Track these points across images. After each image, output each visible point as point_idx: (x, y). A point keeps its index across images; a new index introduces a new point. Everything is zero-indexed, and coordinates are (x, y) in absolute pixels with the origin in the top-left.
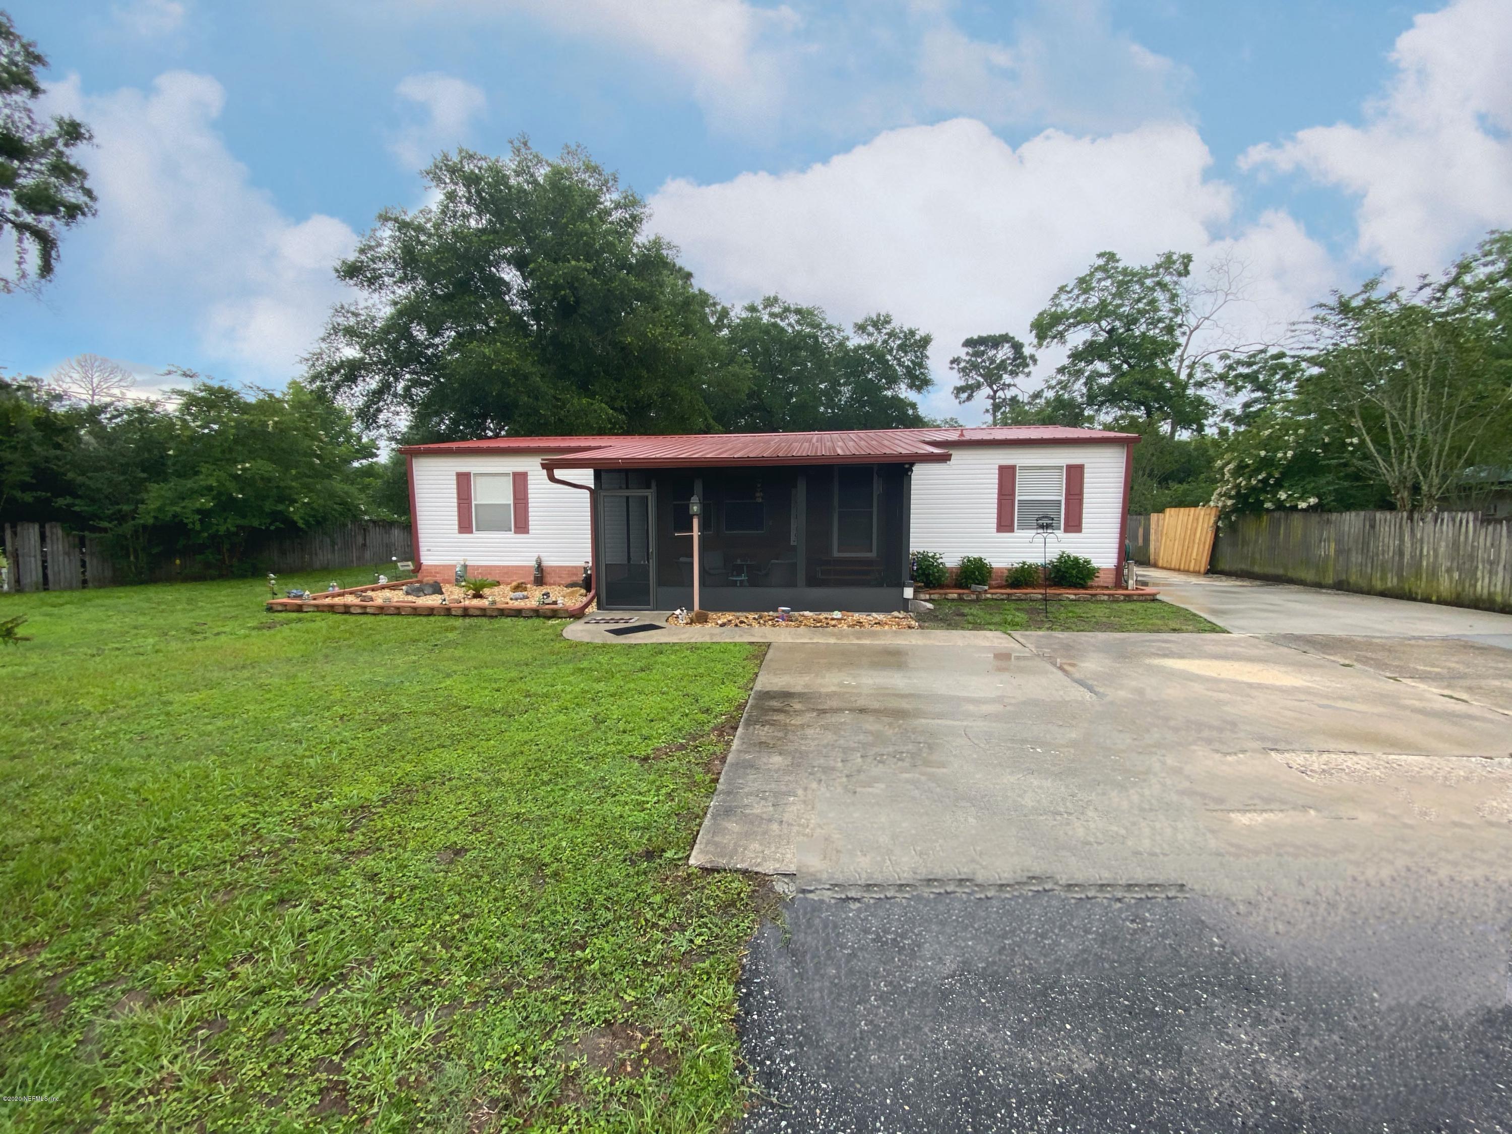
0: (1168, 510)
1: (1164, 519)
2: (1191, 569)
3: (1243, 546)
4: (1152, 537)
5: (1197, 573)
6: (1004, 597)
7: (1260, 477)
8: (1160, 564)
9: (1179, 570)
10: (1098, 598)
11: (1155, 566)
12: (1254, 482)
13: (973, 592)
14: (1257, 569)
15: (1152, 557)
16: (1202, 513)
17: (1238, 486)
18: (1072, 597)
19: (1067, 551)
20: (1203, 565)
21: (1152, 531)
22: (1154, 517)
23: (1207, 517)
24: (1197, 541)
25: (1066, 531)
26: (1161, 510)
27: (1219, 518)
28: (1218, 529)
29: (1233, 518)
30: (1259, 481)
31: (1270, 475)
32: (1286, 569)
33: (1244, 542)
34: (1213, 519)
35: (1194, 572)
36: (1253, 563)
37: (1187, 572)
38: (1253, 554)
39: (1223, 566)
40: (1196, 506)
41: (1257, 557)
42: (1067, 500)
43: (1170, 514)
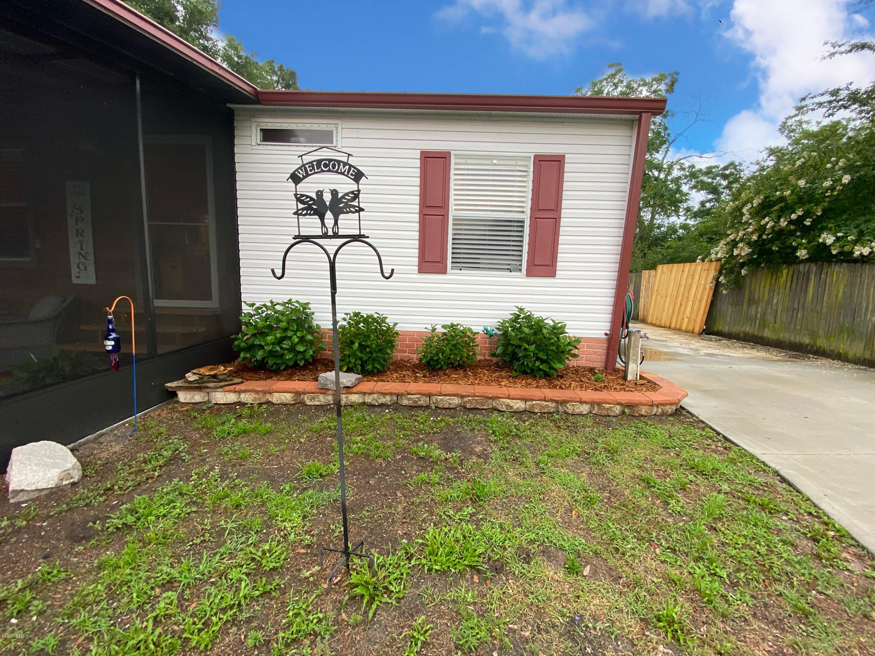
0: (660, 267)
1: (655, 276)
2: (684, 327)
3: (749, 305)
4: (643, 294)
5: (690, 333)
6: (387, 399)
7: (794, 216)
8: (649, 321)
9: (669, 328)
10: (570, 408)
11: (644, 321)
12: (783, 223)
13: (324, 390)
14: (767, 333)
15: (641, 314)
16: (699, 268)
17: (762, 229)
18: (519, 405)
19: (528, 307)
20: (699, 324)
21: (643, 288)
22: (645, 273)
23: (704, 274)
24: (691, 298)
25: (529, 274)
26: (653, 267)
27: (720, 273)
28: (718, 285)
29: (743, 272)
30: (791, 222)
31: (807, 214)
32: (814, 335)
33: (752, 301)
34: (713, 273)
35: (687, 331)
36: (764, 325)
37: (678, 330)
38: (764, 315)
39: (719, 326)
40: (693, 260)
41: (770, 318)
42: (534, 218)
43: (662, 271)
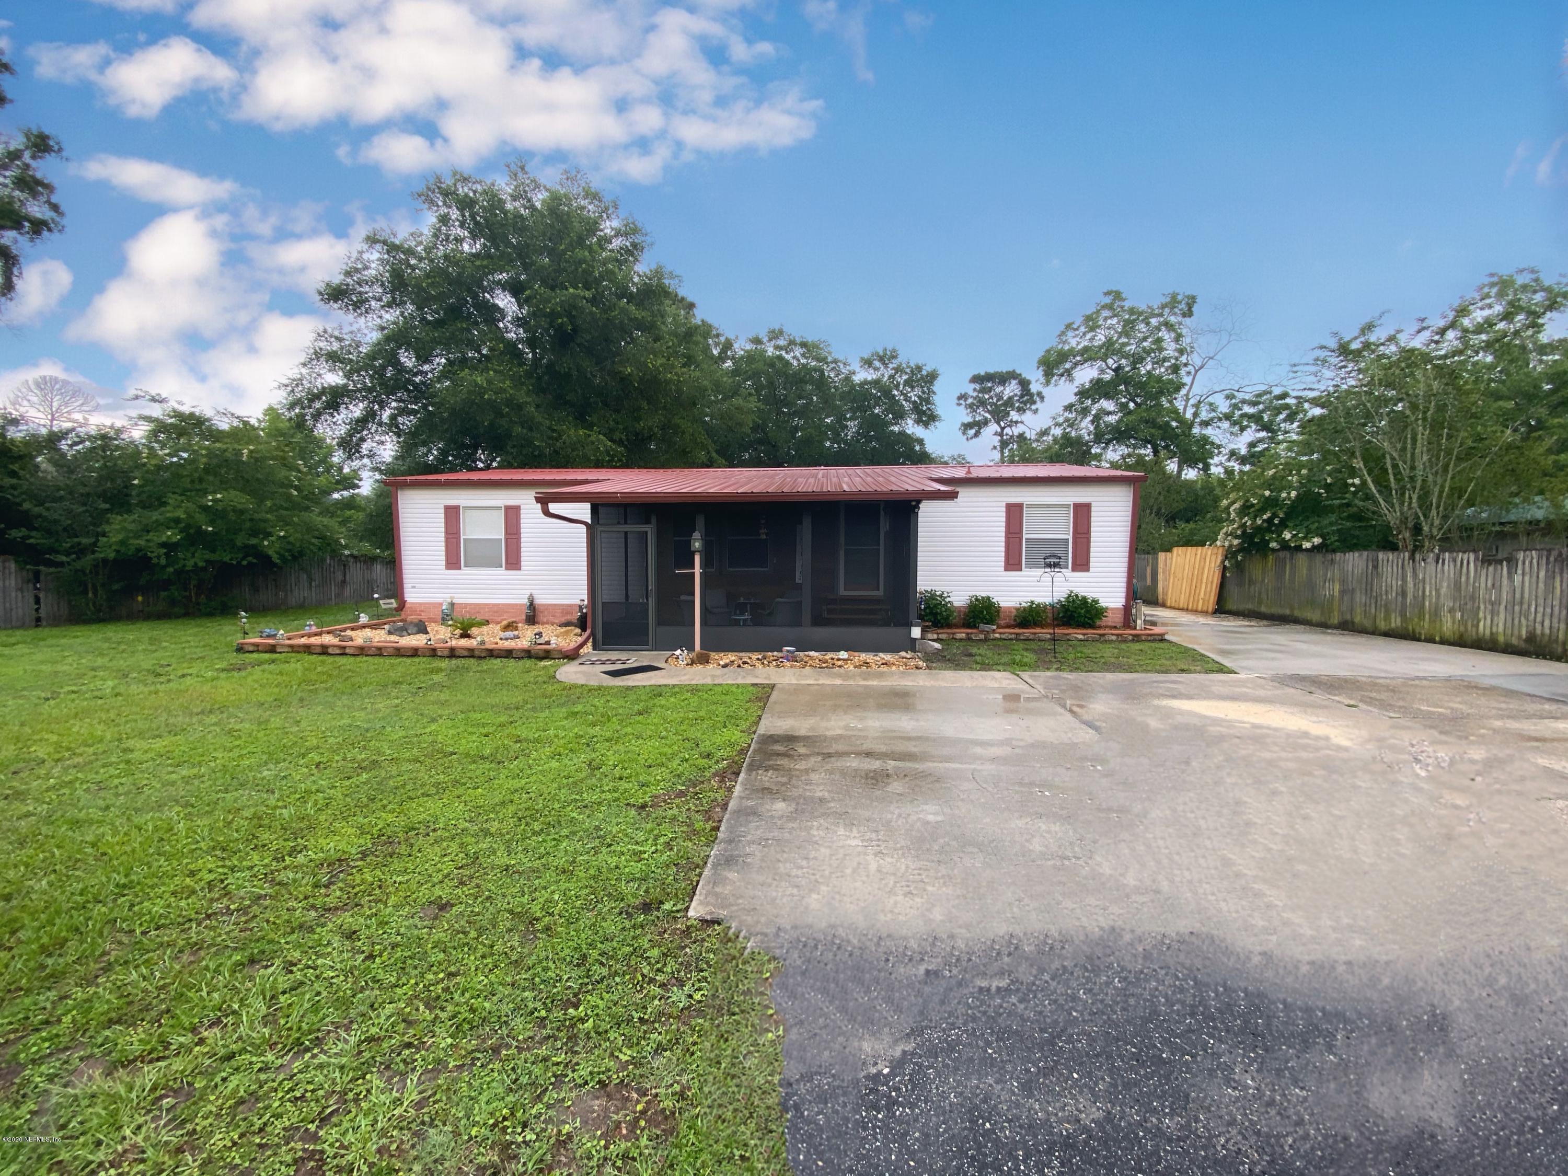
0: (1175, 550)
1: (1172, 558)
2: (1199, 609)
3: (1250, 586)
4: (1161, 577)
5: (1204, 613)
6: (1013, 636)
7: (1265, 517)
8: (1168, 603)
9: (1188, 610)
10: (1106, 638)
11: (1164, 605)
12: (1259, 522)
13: (981, 632)
14: (1263, 609)
15: (1160, 597)
16: (1209, 552)
17: (1243, 526)
18: (1081, 637)
19: (1076, 590)
20: (1211, 604)
21: (1160, 571)
22: (1162, 556)
23: (1214, 557)
24: (1205, 580)
25: (1074, 570)
26: (1169, 550)
27: (1226, 558)
28: (1225, 569)
29: (1239, 558)
30: (1264, 521)
31: (1274, 515)
32: (1292, 609)
33: (1251, 582)
34: (1220, 558)
35: (1202, 612)
36: (1260, 603)
37: (1195, 611)
38: (1260, 593)
39: (1230, 606)
40: (1203, 545)
41: (1264, 596)
42: (1074, 538)
43: (1178, 555)
